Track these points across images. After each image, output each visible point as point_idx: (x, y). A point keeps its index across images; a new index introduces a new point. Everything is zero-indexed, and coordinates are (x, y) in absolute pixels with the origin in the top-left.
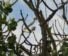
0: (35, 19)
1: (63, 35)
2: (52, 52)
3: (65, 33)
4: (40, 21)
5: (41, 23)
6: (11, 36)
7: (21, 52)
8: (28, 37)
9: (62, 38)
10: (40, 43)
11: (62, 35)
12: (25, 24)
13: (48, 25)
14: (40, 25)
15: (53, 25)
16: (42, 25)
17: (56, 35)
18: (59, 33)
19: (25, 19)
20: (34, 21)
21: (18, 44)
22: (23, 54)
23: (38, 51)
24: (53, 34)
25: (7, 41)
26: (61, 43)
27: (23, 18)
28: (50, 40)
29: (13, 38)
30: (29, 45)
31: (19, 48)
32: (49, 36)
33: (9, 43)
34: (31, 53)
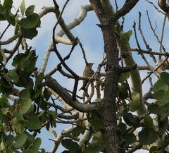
0: (88, 9)
1: (160, 55)
3: (164, 49)
4: (100, 16)
5: (104, 19)
6: (23, 52)
7: (47, 95)
8: (68, 57)
9: (156, 61)
10: (99, 73)
11: (157, 54)
12: (61, 22)
13: (122, 27)
14: (100, 26)
15: (134, 27)
16: (106, 26)
17: (140, 52)
18: (148, 47)
20: (85, 15)
21: (42, 74)
22: (53, 100)
23: (93, 94)
24: (133, 50)
25: (13, 64)
27: (57, 7)
28: (124, 66)
29: (30, 58)
30: (69, 77)
31: (44, 85)
32: (124, 56)
33: (18, 71)
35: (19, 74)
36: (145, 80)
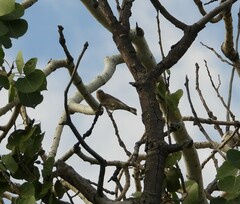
0: (117, 61)
1: (228, 125)
2: (185, 191)
3: (233, 117)
4: (134, 70)
5: (140, 75)
6: (23, 127)
7: (61, 190)
8: (89, 133)
9: (222, 134)
10: (136, 155)
11: (223, 123)
12: (76, 80)
13: (168, 85)
14: (134, 85)
15: (186, 85)
16: (143, 84)
18: (210, 114)
19: (75, 62)
20: (113, 70)
21: (52, 159)
22: (71, 198)
23: (128, 185)
24: (186, 119)
25: (8, 147)
26: (217, 156)
27: (70, 59)
28: (174, 142)
29: (32, 137)
30: (92, 162)
31: (55, 175)
32: (172, 129)
33: (15, 156)
34: (102, 195)
35: (17, 161)
36: (205, 162)
